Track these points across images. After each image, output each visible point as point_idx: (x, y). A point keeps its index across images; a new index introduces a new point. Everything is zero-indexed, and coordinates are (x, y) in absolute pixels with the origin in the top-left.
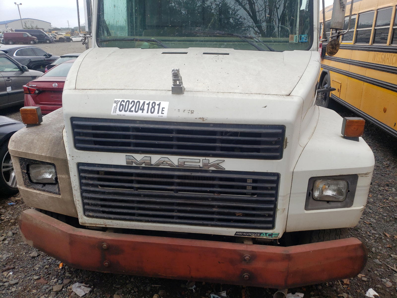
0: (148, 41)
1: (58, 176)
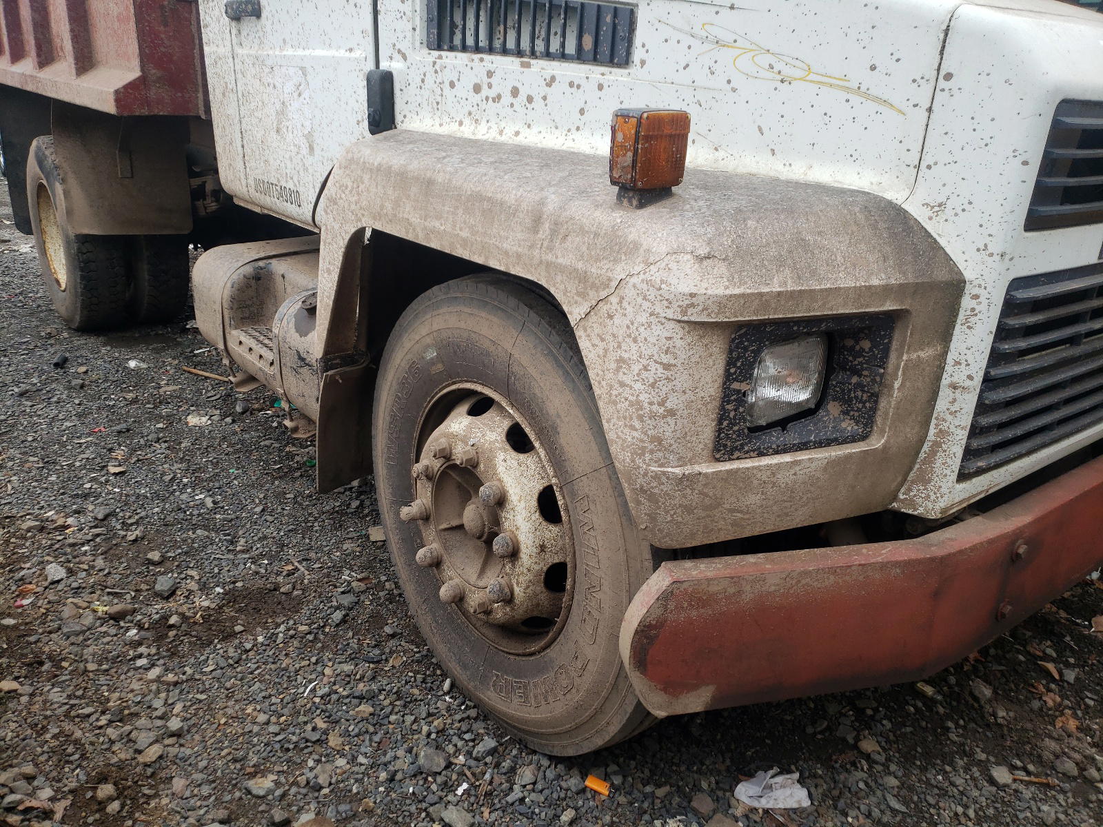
1: (905, 357)
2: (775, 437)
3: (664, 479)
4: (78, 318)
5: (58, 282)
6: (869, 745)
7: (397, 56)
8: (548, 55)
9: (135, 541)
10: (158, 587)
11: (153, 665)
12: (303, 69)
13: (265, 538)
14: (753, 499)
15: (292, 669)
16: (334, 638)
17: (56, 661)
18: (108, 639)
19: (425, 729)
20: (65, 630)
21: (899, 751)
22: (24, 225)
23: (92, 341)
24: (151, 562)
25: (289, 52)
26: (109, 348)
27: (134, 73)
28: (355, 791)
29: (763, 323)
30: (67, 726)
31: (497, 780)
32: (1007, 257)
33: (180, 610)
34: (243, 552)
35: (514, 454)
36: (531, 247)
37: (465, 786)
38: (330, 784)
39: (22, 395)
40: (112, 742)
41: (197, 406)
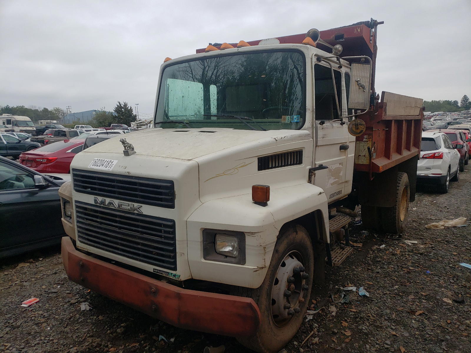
0: (181, 123)
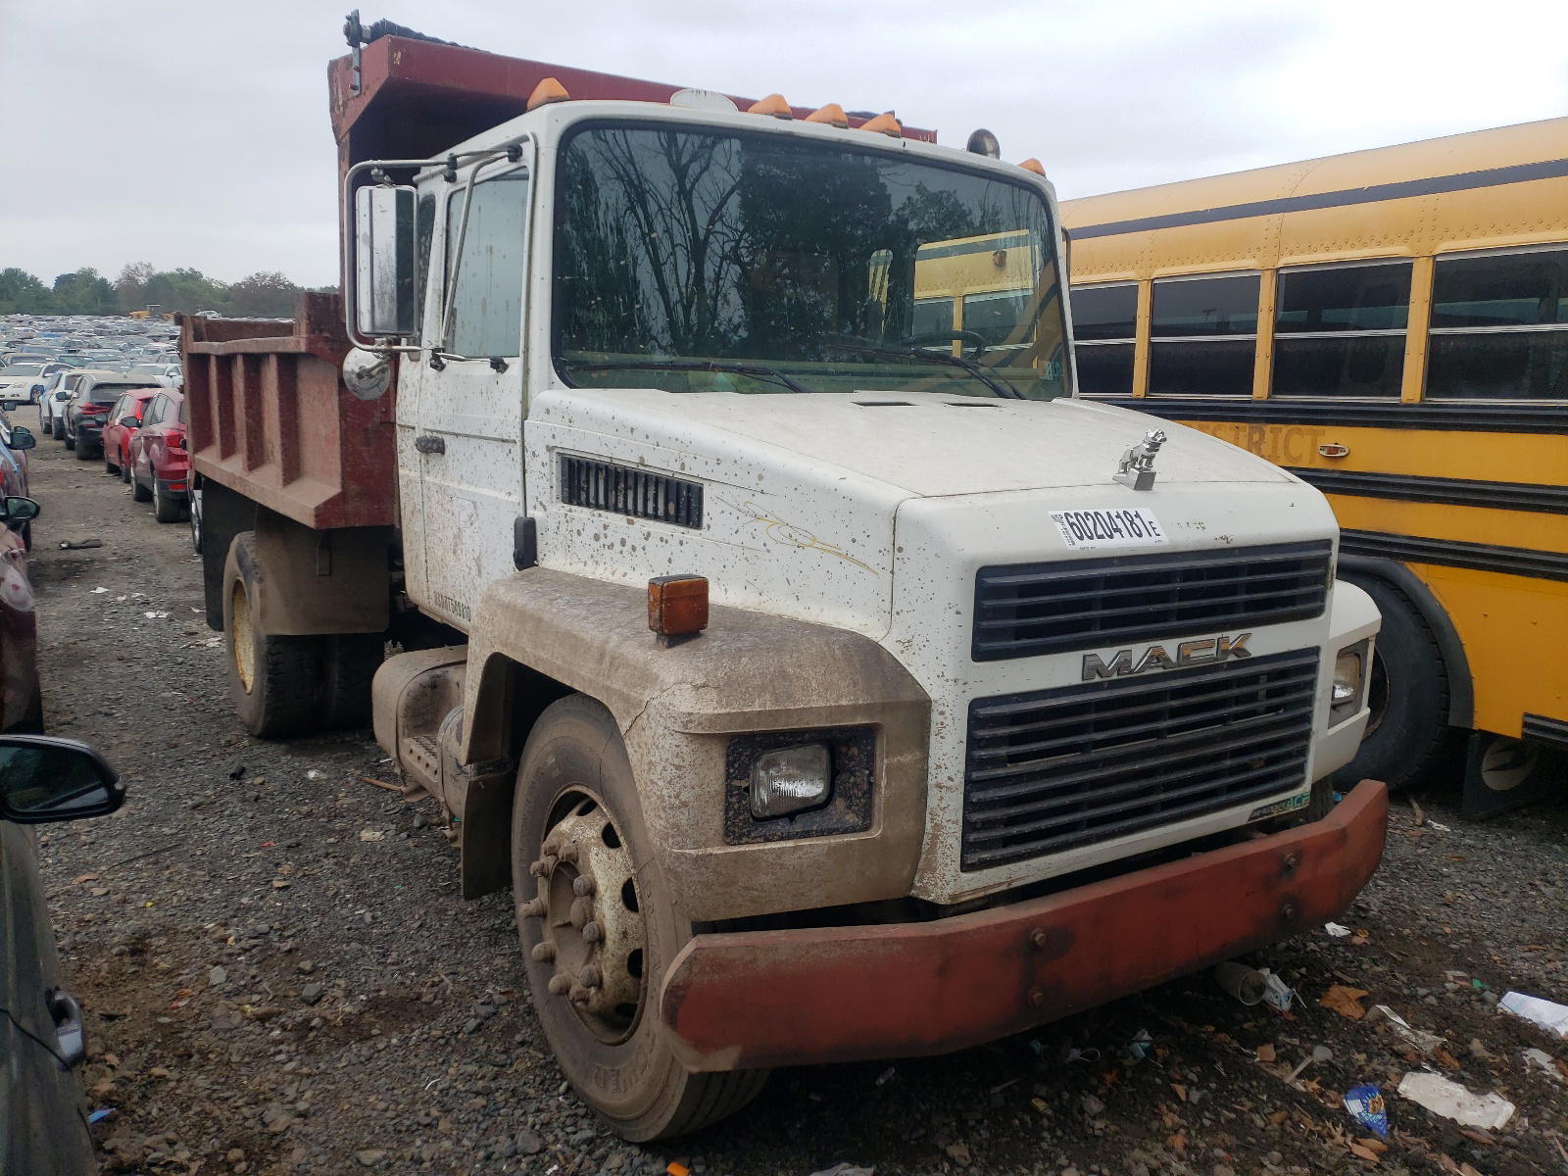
1: (885, 761)
2: (782, 826)
3: (684, 860)
4: (260, 724)
5: (244, 683)
6: (958, 1151)
7: (539, 506)
8: (646, 515)
9: (290, 951)
10: (305, 993)
11: (291, 1060)
12: (474, 503)
13: (417, 951)
14: (765, 879)
15: (419, 1068)
16: (465, 1043)
17: (204, 1054)
18: (252, 1037)
19: (530, 1120)
20: (214, 1027)
21: (987, 1157)
22: (216, 622)
23: (272, 749)
24: (302, 971)
25: (464, 487)
26: (289, 757)
27: (334, 490)
28: (453, 1165)
29: (753, 735)
30: (208, 1106)
31: (586, 1164)
32: (960, 683)
33: (323, 1014)
34: (393, 964)
35: (605, 848)
36: (597, 675)
37: (555, 1167)
38: (432, 1159)
39: (195, 807)
40: (246, 1119)
41: (372, 820)
